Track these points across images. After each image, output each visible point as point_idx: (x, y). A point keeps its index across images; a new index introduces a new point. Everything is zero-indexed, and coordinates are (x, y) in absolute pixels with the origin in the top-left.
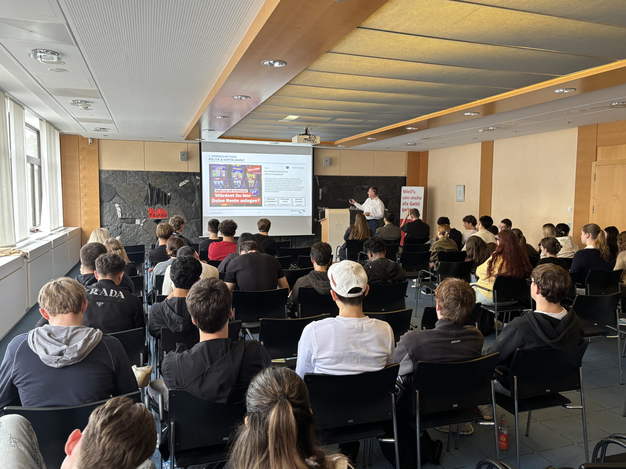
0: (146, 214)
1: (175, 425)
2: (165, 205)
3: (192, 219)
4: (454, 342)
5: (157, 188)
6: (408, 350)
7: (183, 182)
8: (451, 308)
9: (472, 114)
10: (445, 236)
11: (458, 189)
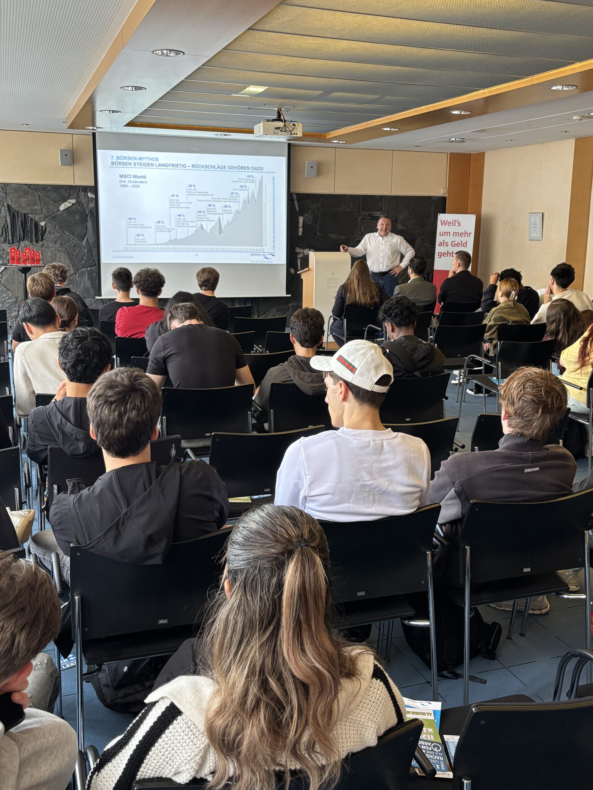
0: (5, 258)
1: (82, 600)
2: (37, 242)
3: (83, 267)
4: (529, 470)
5: (22, 213)
6: (454, 483)
7: (66, 203)
8: (526, 417)
9: (565, 89)
10: (511, 298)
11: (533, 219)
